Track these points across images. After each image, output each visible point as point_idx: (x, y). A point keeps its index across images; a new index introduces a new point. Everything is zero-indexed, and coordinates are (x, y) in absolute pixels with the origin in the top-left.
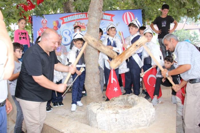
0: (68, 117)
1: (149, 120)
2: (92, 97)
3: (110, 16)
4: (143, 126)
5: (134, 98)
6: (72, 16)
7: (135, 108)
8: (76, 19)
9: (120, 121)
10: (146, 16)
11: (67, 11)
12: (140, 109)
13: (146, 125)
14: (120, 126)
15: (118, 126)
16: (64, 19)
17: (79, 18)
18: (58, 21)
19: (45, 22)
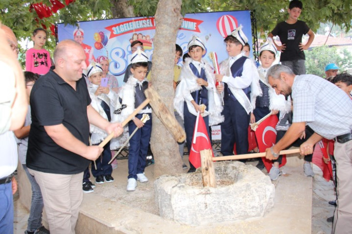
0: (122, 201)
1: (265, 205)
2: (165, 165)
3: (195, 23)
4: (253, 216)
5: (237, 167)
6: (127, 24)
7: (238, 184)
8: (134, 28)
9: (213, 207)
10: (258, 23)
11: (119, 15)
12: (248, 186)
13: (259, 215)
14: (212, 216)
15: (210, 216)
16: (114, 28)
17: (141, 27)
18: (102, 33)
19: (79, 34)
